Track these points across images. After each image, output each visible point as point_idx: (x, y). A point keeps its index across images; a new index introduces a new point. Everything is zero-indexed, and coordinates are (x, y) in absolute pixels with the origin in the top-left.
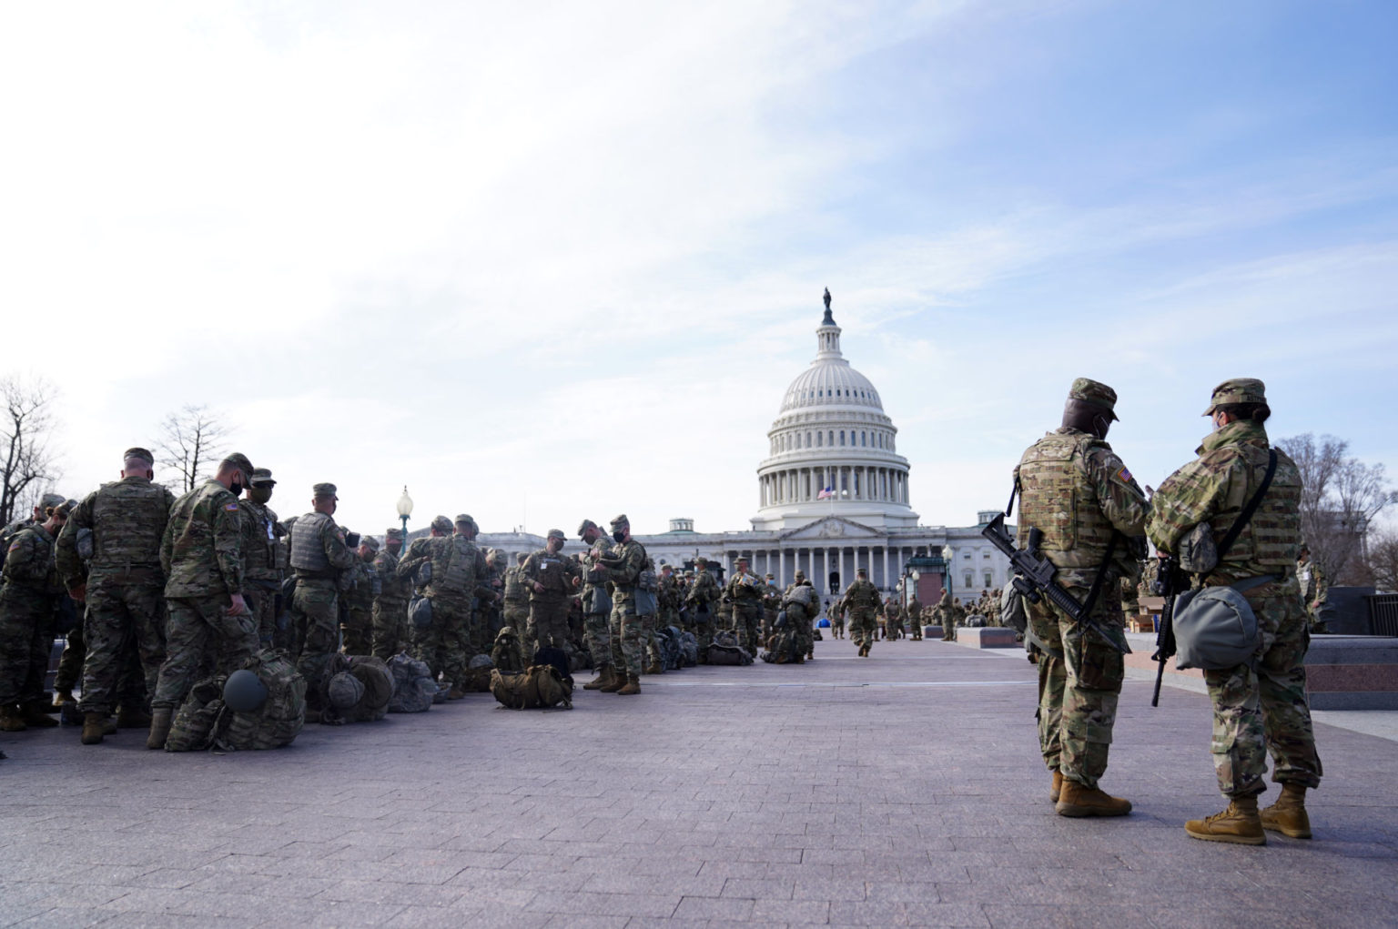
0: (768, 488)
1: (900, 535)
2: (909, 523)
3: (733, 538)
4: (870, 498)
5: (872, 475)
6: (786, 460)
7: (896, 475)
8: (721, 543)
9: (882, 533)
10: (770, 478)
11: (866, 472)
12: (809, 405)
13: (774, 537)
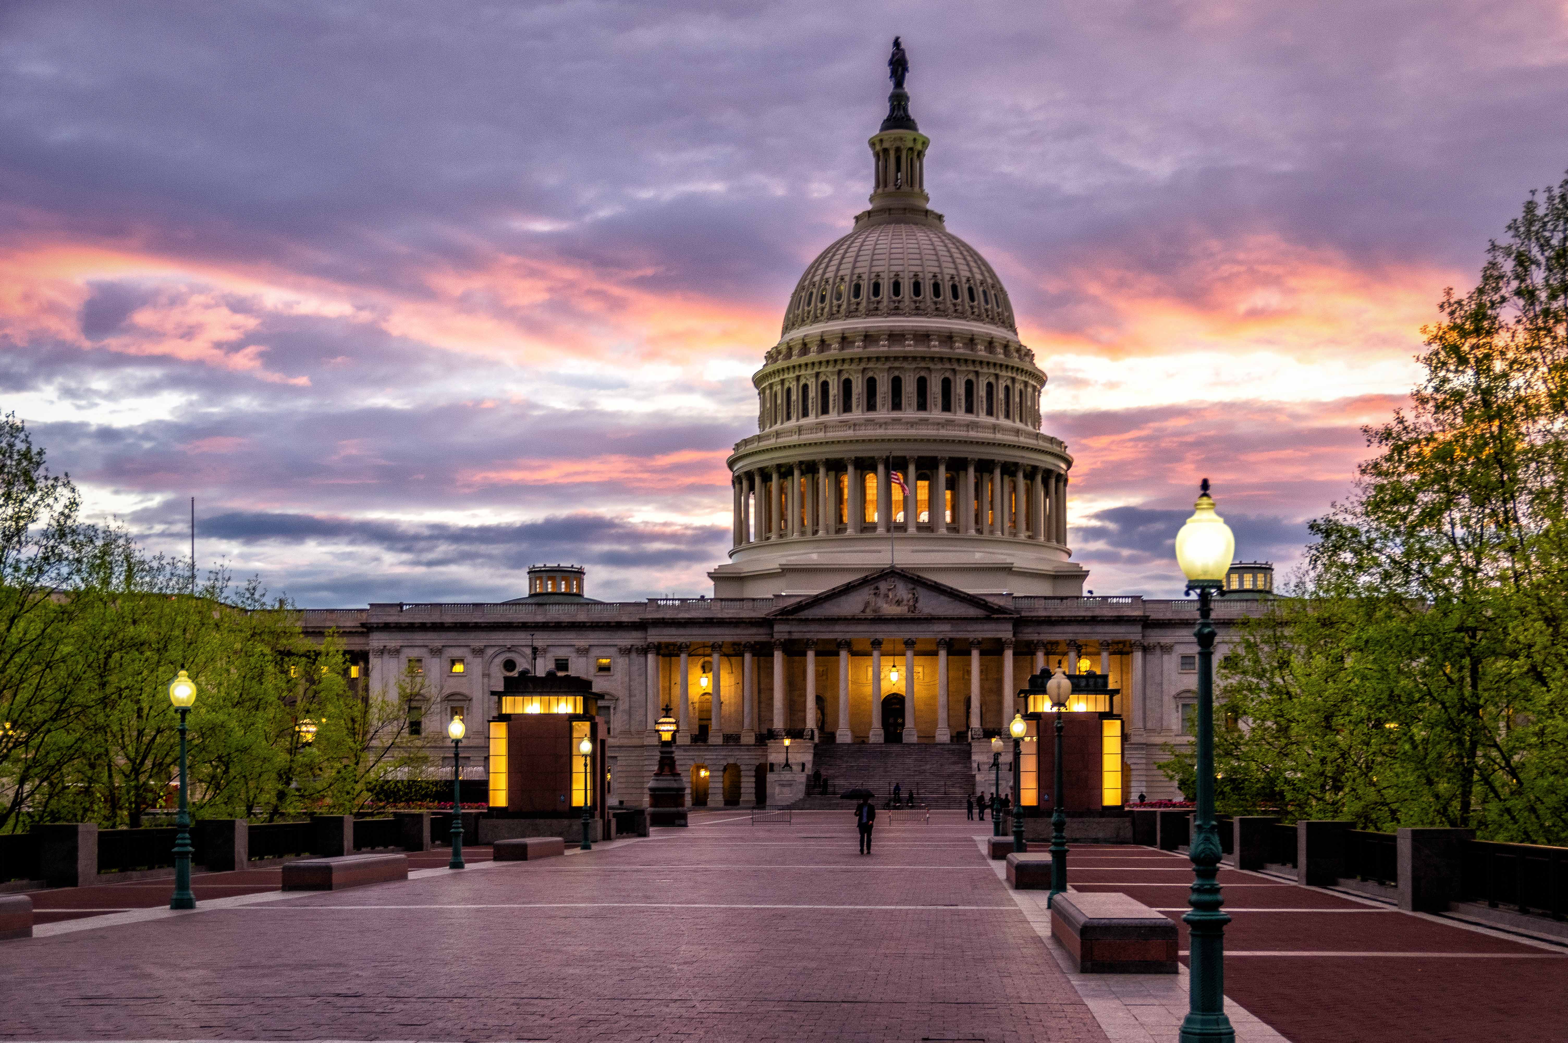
0: (752, 502)
1: (1042, 613)
2: (1065, 590)
3: (668, 615)
4: (979, 531)
5: (986, 477)
6: (794, 439)
7: (1039, 478)
8: (642, 626)
9: (1001, 610)
10: (757, 480)
11: (971, 471)
12: (851, 314)
13: (761, 614)
